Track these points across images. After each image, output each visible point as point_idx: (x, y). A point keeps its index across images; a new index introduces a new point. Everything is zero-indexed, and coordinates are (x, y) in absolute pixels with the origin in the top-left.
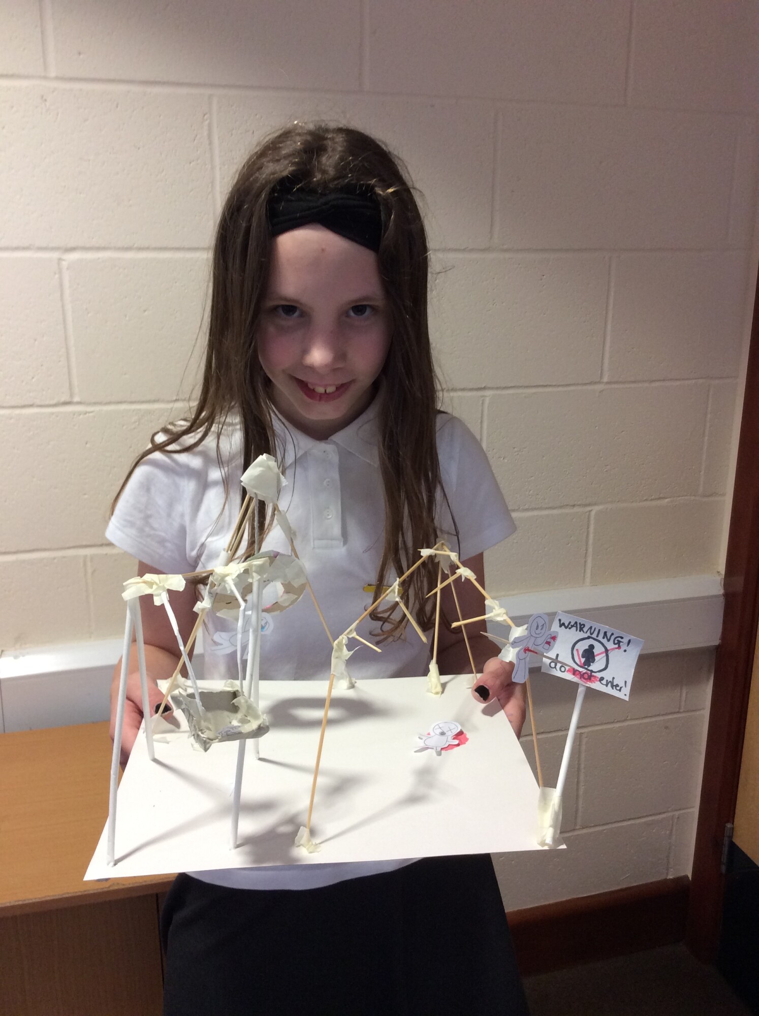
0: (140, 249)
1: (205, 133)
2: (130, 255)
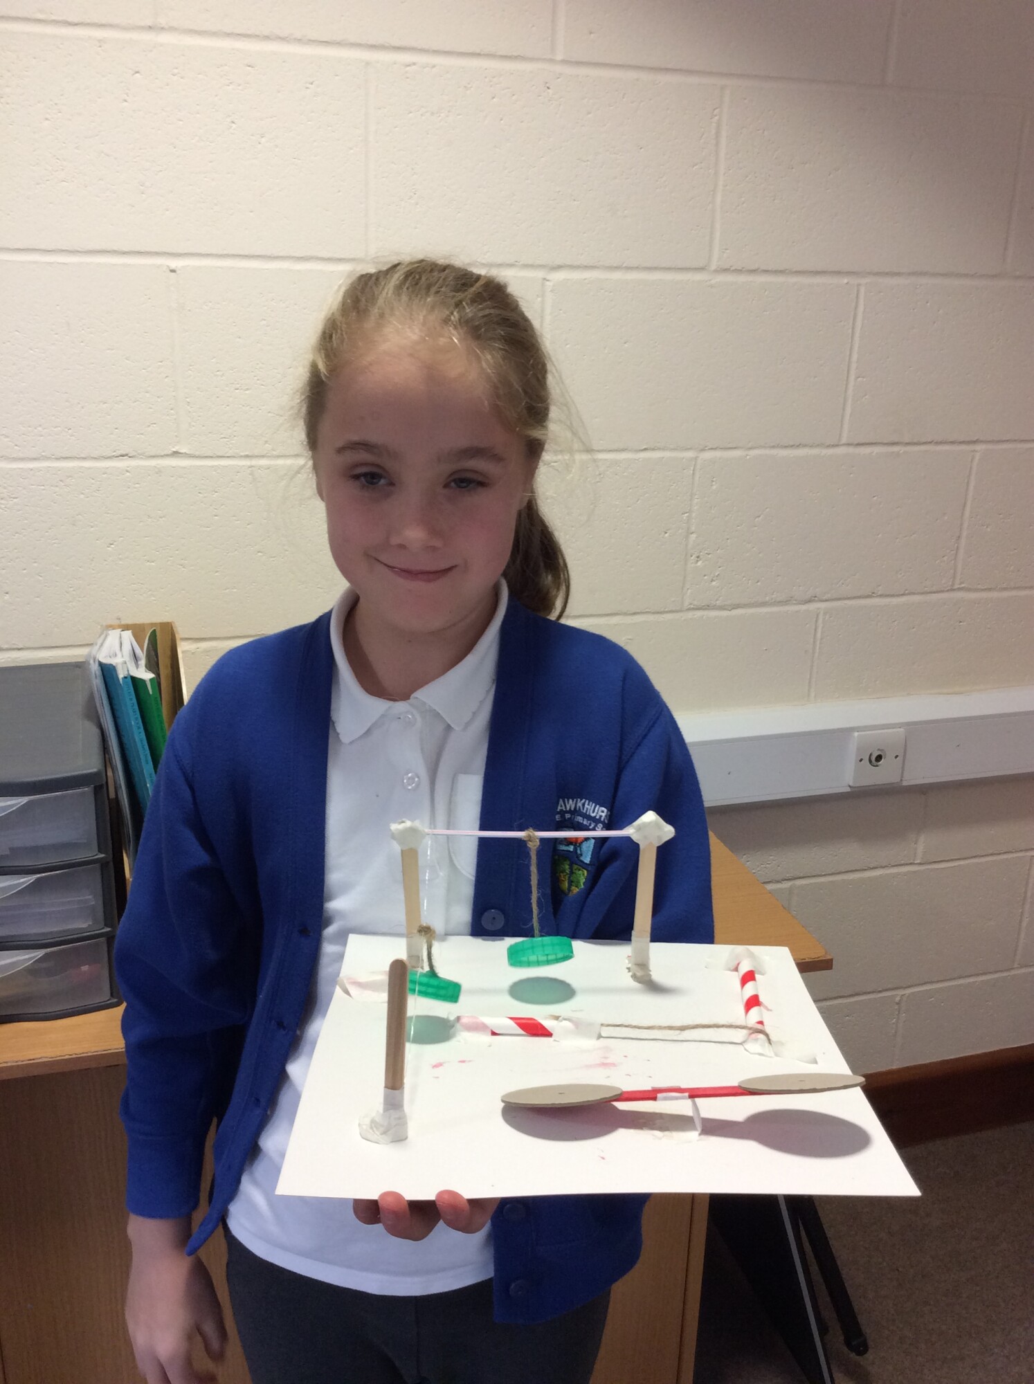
0: (629, 268)
1: (714, 131)
2: (617, 275)
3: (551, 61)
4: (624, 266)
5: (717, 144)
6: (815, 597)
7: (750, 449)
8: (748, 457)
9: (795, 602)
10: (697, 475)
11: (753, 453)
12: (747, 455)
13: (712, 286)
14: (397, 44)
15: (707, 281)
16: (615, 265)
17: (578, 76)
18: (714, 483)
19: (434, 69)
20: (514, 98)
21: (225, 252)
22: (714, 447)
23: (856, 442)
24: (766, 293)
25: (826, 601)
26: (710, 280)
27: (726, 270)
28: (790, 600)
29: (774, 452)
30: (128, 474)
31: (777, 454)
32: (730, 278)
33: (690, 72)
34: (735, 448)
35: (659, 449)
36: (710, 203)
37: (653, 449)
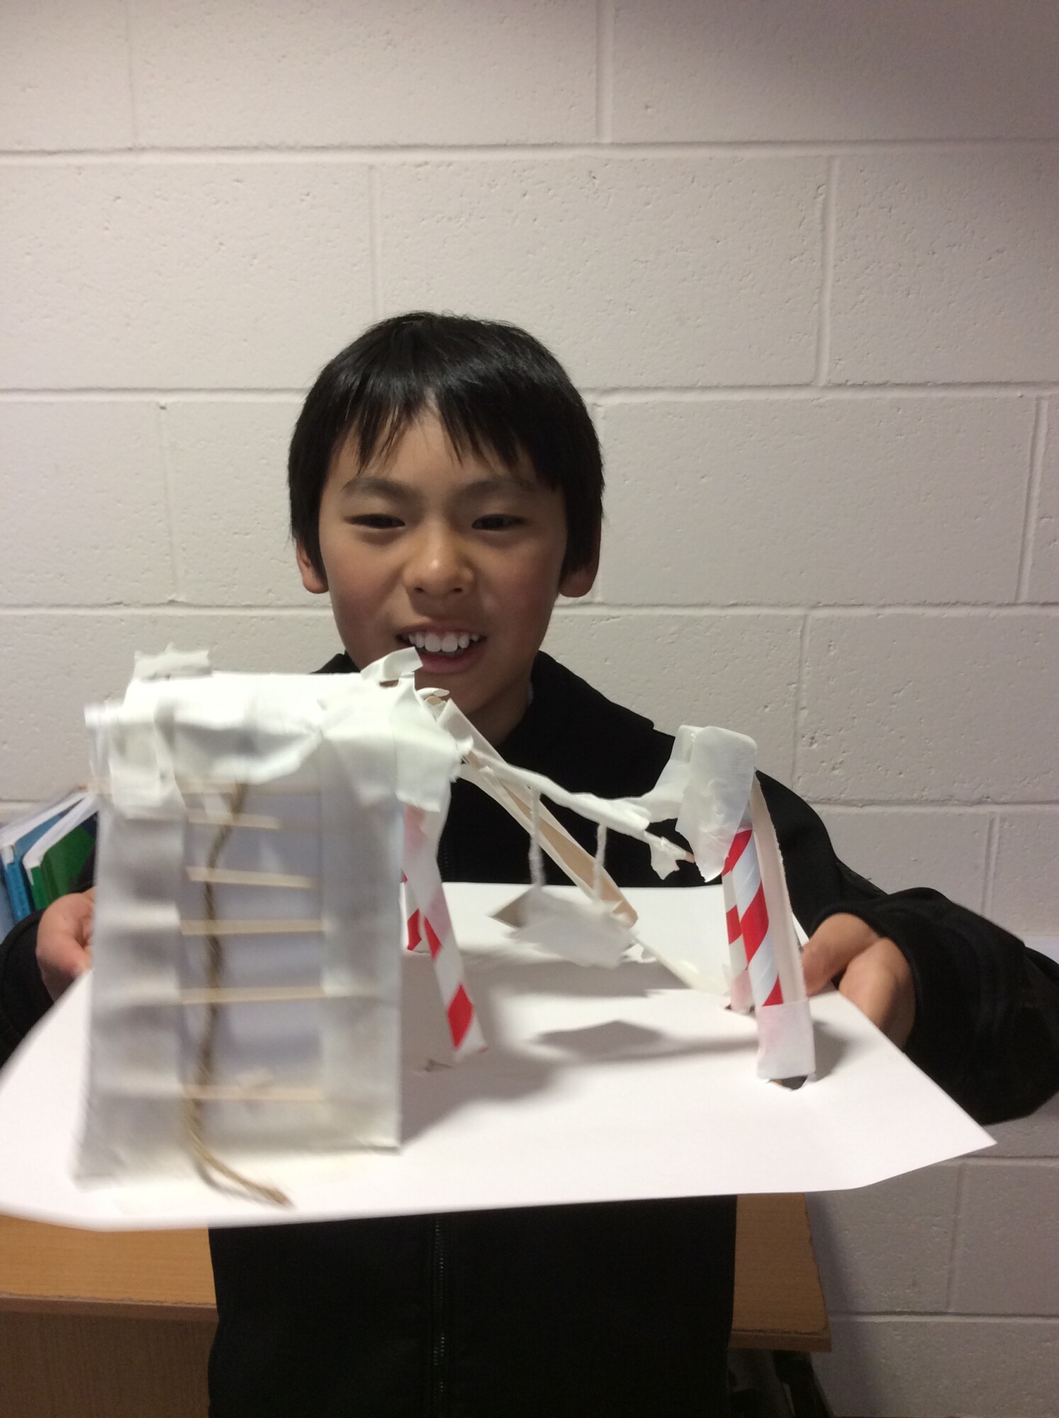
3: (598, 145)
4: (700, 384)
5: (824, 229)
6: (988, 797)
7: (883, 606)
8: (880, 617)
9: (956, 802)
10: (807, 639)
11: (888, 611)
12: (879, 615)
13: (821, 406)
14: (406, 142)
15: (813, 400)
16: (686, 385)
17: (631, 160)
18: (831, 648)
19: (451, 167)
20: (551, 193)
21: (218, 386)
22: (831, 603)
23: (1042, 602)
24: (900, 413)
25: (1003, 803)
26: (818, 399)
27: (840, 386)
28: (949, 800)
29: (919, 611)
30: (123, 623)
31: (924, 614)
32: (847, 395)
33: (784, 143)
34: (861, 605)
35: (753, 605)
36: (815, 303)
37: (746, 605)
